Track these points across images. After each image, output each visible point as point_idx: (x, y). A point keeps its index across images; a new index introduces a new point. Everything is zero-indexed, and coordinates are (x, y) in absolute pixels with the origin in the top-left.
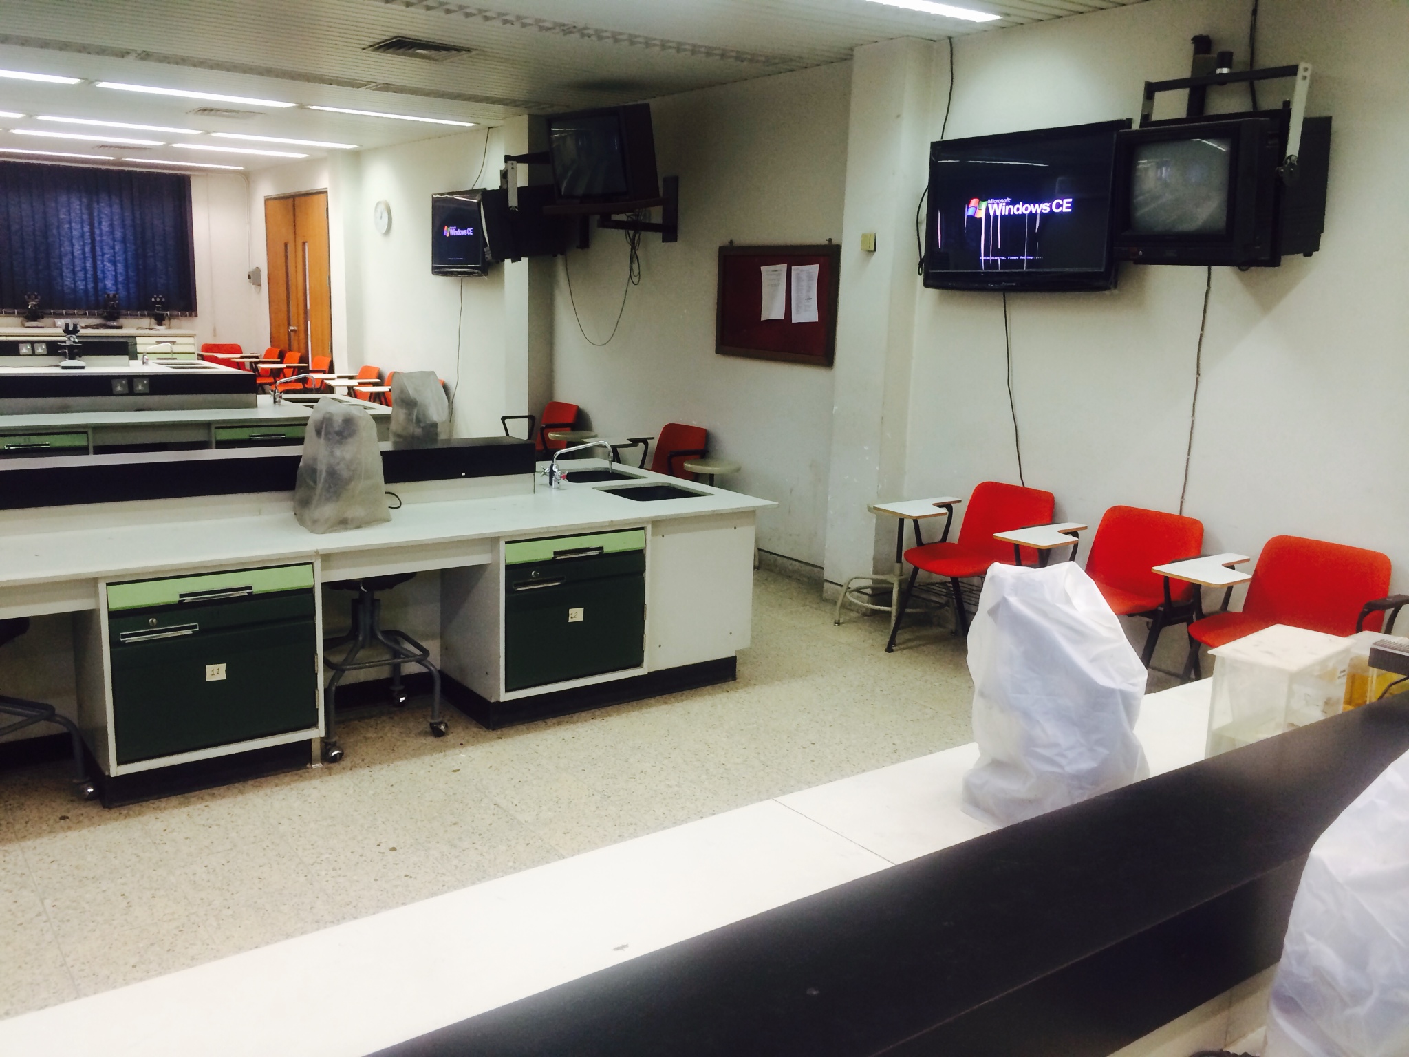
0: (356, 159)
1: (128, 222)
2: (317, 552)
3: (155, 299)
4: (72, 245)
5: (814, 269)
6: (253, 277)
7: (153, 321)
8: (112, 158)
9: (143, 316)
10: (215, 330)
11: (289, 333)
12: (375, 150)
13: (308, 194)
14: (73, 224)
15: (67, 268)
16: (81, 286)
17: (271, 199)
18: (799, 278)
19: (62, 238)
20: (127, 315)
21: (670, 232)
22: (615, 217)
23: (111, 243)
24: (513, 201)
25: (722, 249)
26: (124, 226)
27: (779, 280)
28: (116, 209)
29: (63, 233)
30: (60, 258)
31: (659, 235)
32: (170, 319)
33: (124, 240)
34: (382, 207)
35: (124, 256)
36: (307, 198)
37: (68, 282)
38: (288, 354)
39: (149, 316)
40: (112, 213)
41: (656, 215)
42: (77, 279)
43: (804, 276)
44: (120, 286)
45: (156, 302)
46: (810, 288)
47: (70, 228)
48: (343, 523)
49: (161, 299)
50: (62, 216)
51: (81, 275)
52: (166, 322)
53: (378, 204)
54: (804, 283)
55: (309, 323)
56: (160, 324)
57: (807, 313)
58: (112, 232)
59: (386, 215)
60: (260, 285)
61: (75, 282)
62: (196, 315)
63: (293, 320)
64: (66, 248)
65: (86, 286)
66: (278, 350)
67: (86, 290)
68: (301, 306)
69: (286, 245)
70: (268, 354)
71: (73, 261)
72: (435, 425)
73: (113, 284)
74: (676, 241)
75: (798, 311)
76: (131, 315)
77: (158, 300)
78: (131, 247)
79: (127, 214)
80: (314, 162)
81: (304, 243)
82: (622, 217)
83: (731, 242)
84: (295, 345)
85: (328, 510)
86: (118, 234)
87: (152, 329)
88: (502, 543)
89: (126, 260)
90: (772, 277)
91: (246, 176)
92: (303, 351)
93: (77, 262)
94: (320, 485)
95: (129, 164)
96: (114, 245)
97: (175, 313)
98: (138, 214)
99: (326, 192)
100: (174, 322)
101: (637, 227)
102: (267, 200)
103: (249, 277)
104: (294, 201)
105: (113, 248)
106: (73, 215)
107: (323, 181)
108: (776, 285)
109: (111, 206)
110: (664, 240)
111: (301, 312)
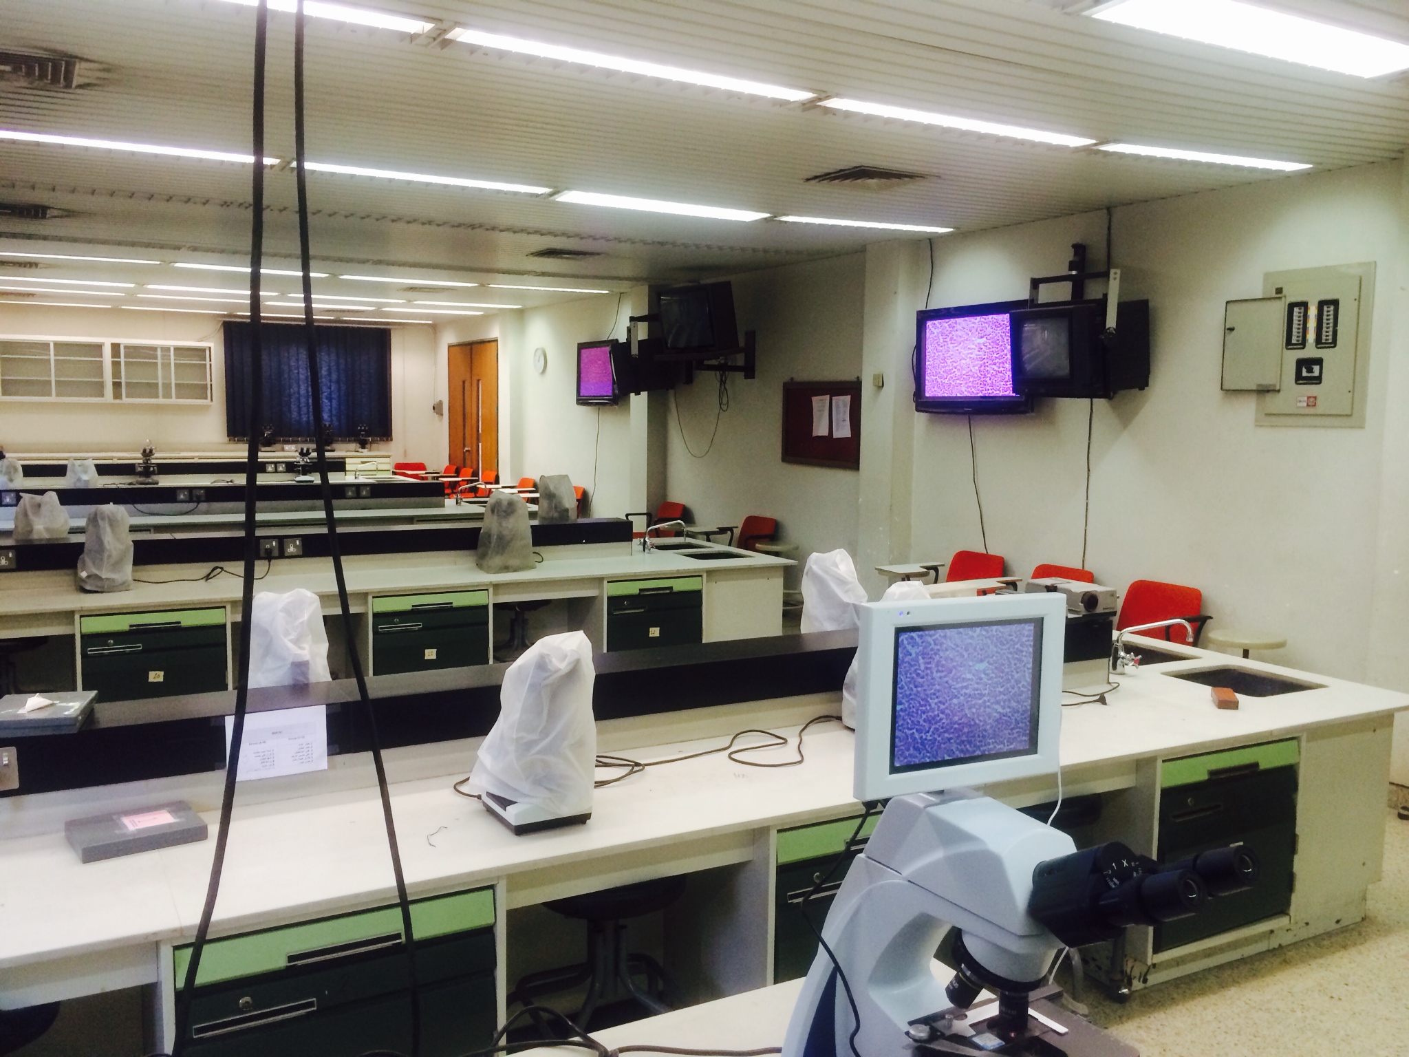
0: (521, 315)
1: (342, 366)
2: (491, 582)
3: (361, 427)
4: (299, 386)
5: (848, 398)
6: (437, 408)
7: (358, 445)
8: (332, 318)
9: (350, 441)
10: (405, 452)
11: (464, 453)
12: (535, 308)
13: (483, 342)
14: (301, 370)
15: (294, 405)
16: (304, 419)
17: (453, 346)
18: (838, 406)
19: (291, 381)
20: (338, 441)
21: (749, 371)
22: (706, 362)
23: (329, 384)
24: (635, 350)
25: (785, 384)
26: (338, 370)
27: (824, 406)
28: (333, 357)
29: (293, 376)
30: (290, 396)
31: (742, 374)
32: (371, 443)
33: (338, 382)
34: (540, 352)
35: (338, 394)
36: (482, 345)
37: (295, 415)
38: (463, 471)
39: (355, 441)
40: (330, 360)
41: (740, 360)
42: (302, 412)
43: (841, 404)
44: (334, 418)
45: (361, 430)
46: (845, 412)
47: (298, 373)
48: (506, 569)
49: (365, 427)
50: (292, 364)
51: (304, 410)
52: (368, 446)
53: (536, 351)
54: (842, 409)
55: (480, 444)
56: (363, 447)
57: (843, 431)
58: (330, 374)
59: (542, 358)
60: (442, 415)
61: (300, 414)
62: (391, 440)
63: (468, 442)
64: (294, 389)
65: (308, 417)
66: (455, 467)
67: (308, 422)
68: (475, 429)
69: (464, 382)
70: (447, 470)
71: (299, 399)
72: (567, 510)
73: (328, 416)
74: (754, 378)
75: (837, 430)
76: (341, 441)
77: (363, 428)
78: (343, 387)
79: (342, 361)
80: (488, 317)
81: (478, 380)
82: (714, 362)
83: (792, 379)
84: (468, 462)
85: (497, 561)
86: (334, 376)
87: (358, 451)
88: (605, 582)
89: (339, 396)
90: (819, 403)
91: (434, 328)
92: (475, 467)
93: (303, 400)
94: (493, 545)
95: (346, 322)
96: (331, 386)
97: (376, 438)
98: (349, 360)
99: (497, 341)
100: (374, 446)
101: (723, 369)
102: (450, 347)
103: (434, 408)
104: (471, 349)
105: (330, 388)
106: (300, 363)
107: (494, 332)
108: (823, 410)
109: (329, 355)
110: (746, 377)
111: (475, 436)
